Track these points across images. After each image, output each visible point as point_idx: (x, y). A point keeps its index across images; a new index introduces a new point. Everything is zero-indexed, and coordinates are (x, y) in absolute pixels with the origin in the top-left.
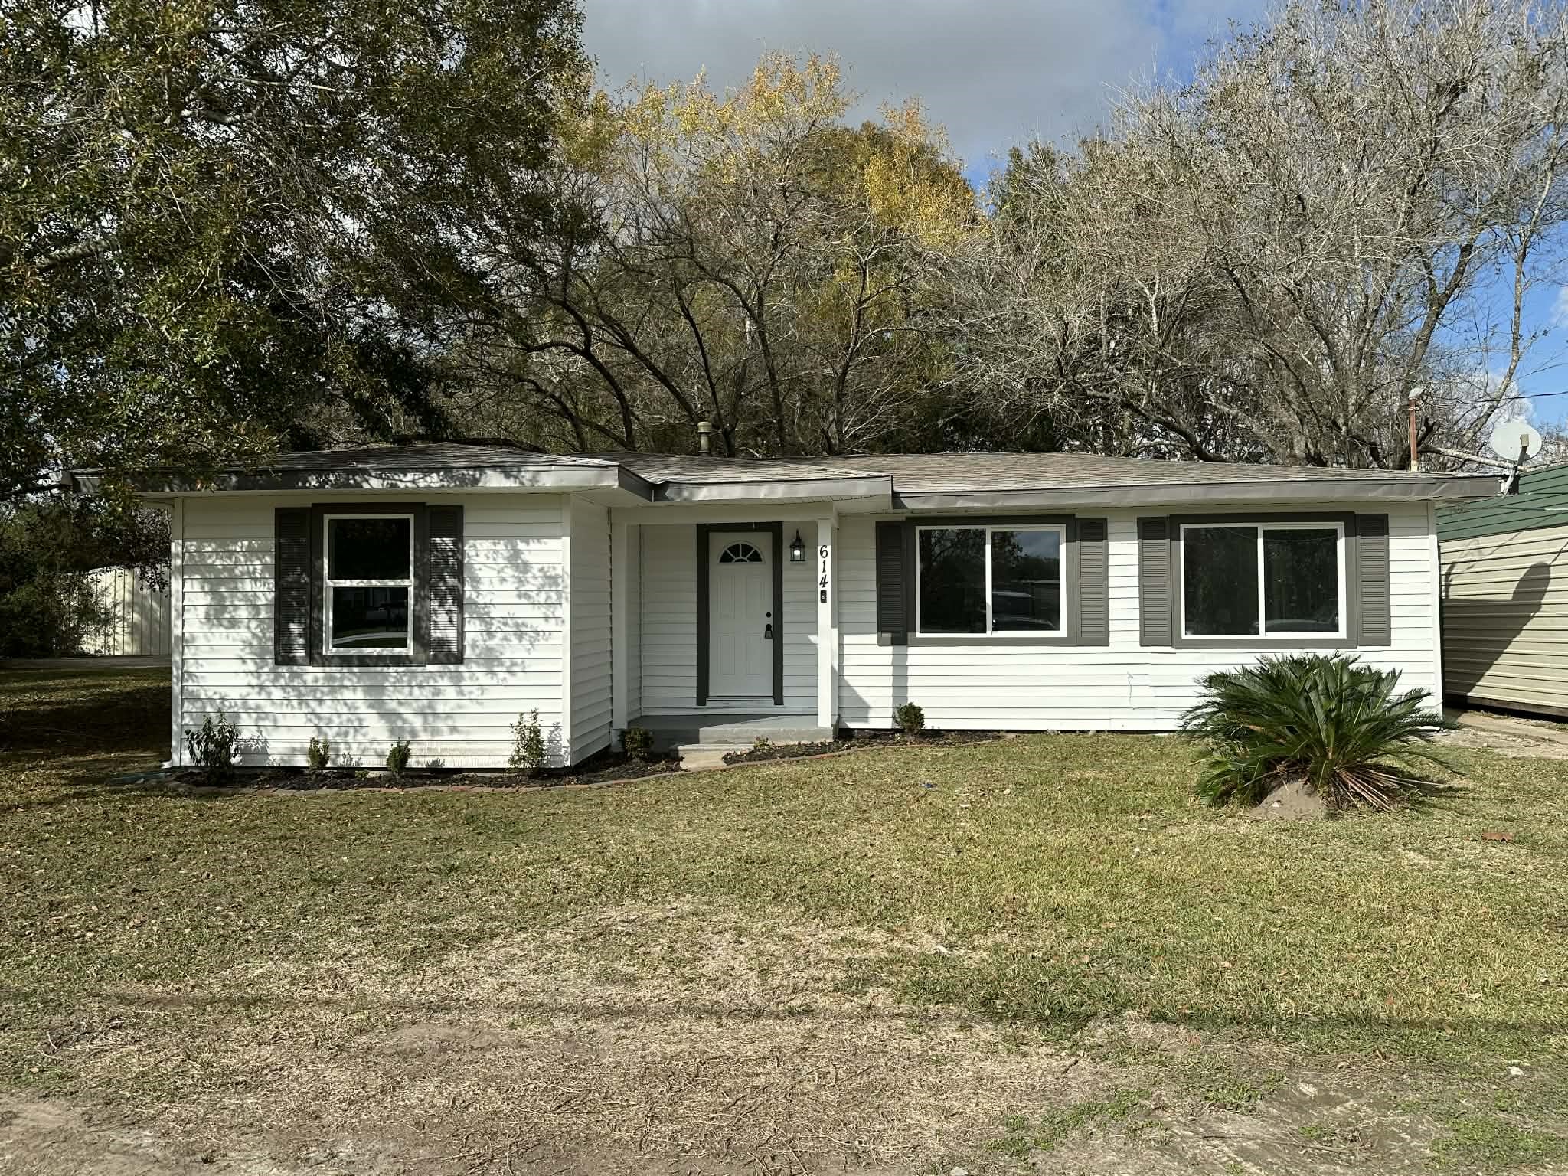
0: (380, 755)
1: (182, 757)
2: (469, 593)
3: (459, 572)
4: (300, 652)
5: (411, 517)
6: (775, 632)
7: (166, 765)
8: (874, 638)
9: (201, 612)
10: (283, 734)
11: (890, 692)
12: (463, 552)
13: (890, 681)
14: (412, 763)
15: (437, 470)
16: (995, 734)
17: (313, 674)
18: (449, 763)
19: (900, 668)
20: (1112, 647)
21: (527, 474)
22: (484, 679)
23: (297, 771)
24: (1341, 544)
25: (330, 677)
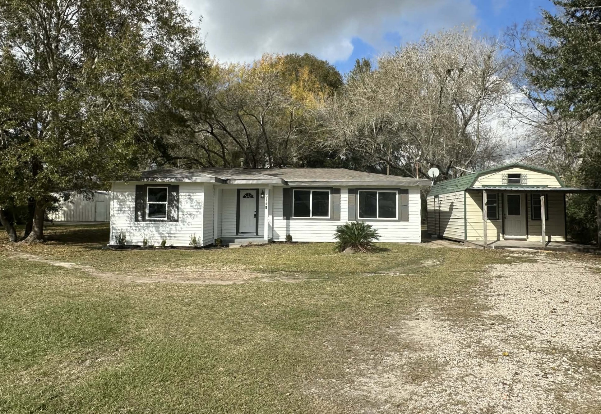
0: (159, 243)
1: (112, 242)
2: (180, 206)
3: (178, 201)
4: (140, 219)
5: (167, 187)
6: (256, 216)
7: (108, 245)
8: (282, 218)
9: (117, 209)
10: (135, 238)
11: (285, 232)
12: (179, 196)
13: (285, 229)
14: (166, 245)
15: (173, 178)
16: (312, 243)
17: (143, 224)
18: (175, 245)
19: (288, 225)
20: (341, 221)
21: (194, 178)
22: (182, 226)
23: (140, 246)
24: (397, 196)
25: (147, 224)
